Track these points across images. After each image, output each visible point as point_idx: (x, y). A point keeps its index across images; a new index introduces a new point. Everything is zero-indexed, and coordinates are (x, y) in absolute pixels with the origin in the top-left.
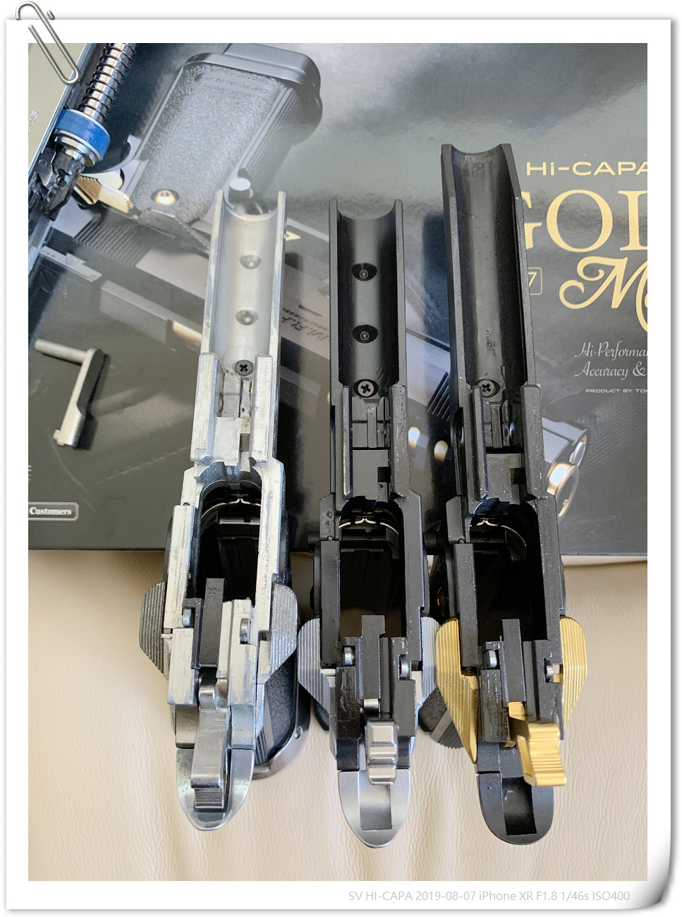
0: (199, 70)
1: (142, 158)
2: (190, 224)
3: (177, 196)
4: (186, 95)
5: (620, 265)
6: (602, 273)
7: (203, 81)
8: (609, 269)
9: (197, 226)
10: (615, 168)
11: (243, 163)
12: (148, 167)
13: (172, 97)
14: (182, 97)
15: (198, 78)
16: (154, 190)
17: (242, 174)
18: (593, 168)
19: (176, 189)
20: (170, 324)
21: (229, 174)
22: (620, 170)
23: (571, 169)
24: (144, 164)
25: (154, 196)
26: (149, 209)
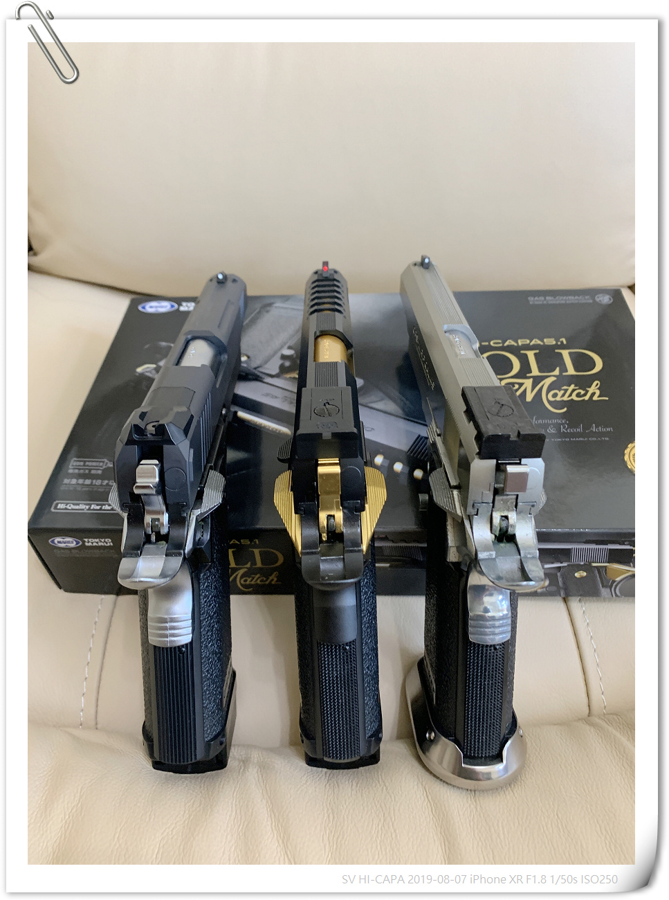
0: (268, 308)
2: (255, 368)
3: (248, 357)
5: (528, 383)
6: (517, 386)
7: (271, 313)
8: (521, 385)
9: (261, 370)
10: (517, 342)
11: (291, 343)
15: (267, 312)
17: (290, 348)
18: (504, 342)
19: (249, 354)
20: (236, 413)
21: (282, 347)
22: (520, 344)
23: (489, 343)
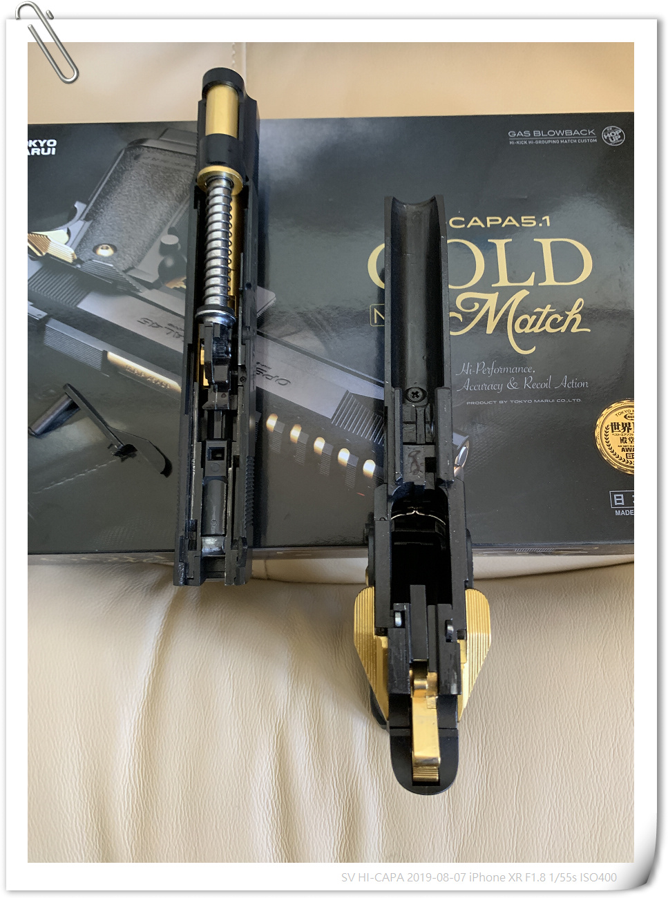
0: (137, 151)
1: (87, 219)
3: (115, 249)
4: (126, 170)
5: (492, 299)
6: (477, 306)
7: (141, 160)
8: (483, 302)
11: (173, 223)
12: (91, 226)
13: (114, 172)
14: (123, 173)
15: (137, 157)
16: (96, 244)
17: (171, 231)
19: (115, 244)
20: (105, 353)
21: (160, 231)
22: (489, 224)
23: (448, 223)
24: (88, 224)
25: (95, 249)
26: (90, 260)
